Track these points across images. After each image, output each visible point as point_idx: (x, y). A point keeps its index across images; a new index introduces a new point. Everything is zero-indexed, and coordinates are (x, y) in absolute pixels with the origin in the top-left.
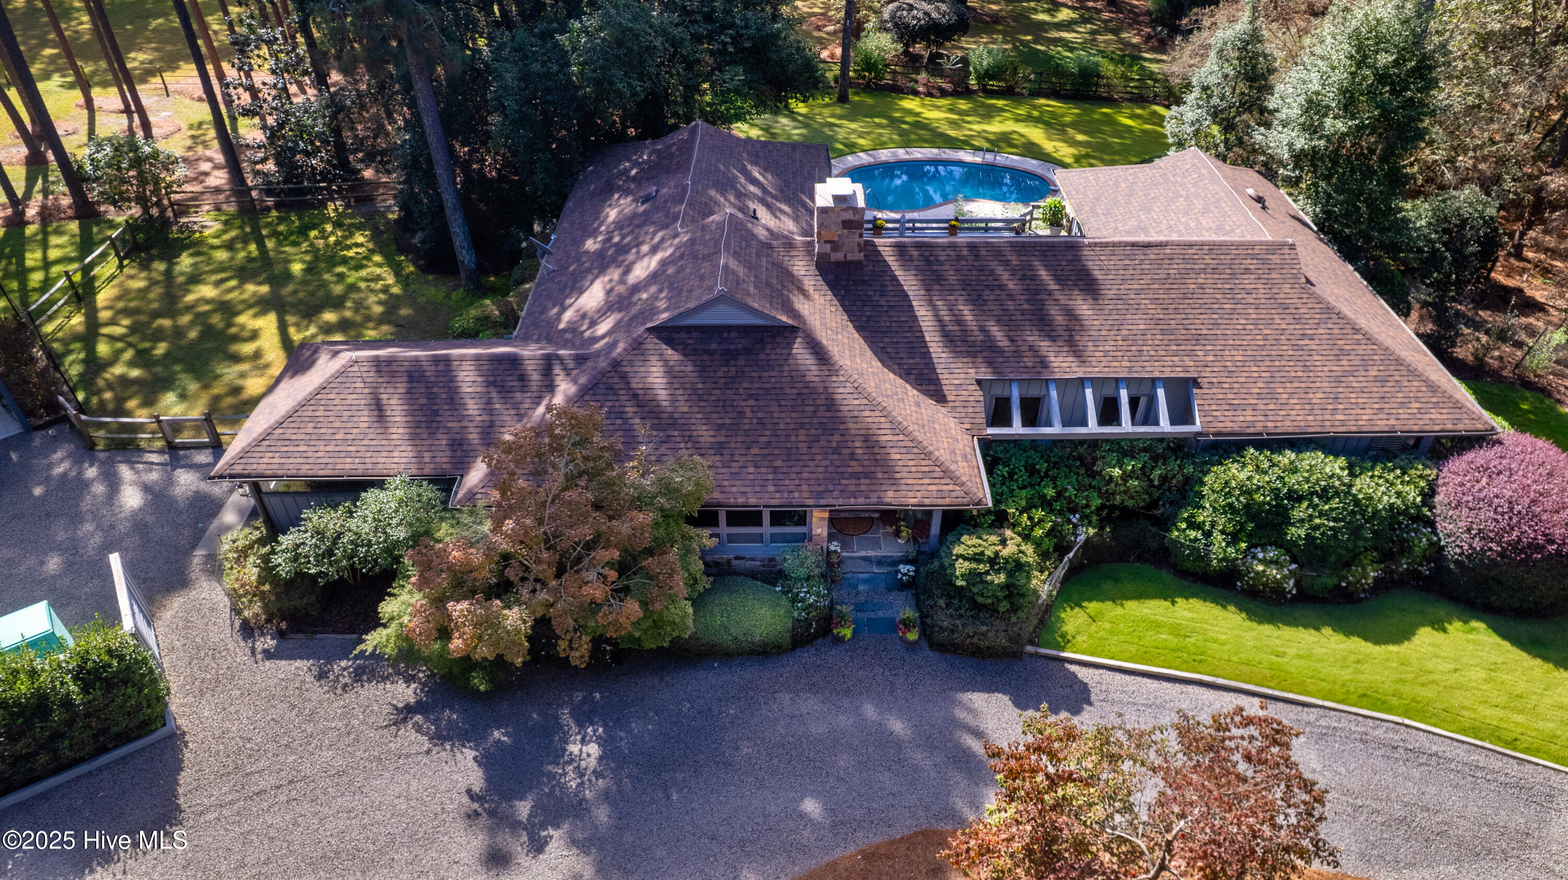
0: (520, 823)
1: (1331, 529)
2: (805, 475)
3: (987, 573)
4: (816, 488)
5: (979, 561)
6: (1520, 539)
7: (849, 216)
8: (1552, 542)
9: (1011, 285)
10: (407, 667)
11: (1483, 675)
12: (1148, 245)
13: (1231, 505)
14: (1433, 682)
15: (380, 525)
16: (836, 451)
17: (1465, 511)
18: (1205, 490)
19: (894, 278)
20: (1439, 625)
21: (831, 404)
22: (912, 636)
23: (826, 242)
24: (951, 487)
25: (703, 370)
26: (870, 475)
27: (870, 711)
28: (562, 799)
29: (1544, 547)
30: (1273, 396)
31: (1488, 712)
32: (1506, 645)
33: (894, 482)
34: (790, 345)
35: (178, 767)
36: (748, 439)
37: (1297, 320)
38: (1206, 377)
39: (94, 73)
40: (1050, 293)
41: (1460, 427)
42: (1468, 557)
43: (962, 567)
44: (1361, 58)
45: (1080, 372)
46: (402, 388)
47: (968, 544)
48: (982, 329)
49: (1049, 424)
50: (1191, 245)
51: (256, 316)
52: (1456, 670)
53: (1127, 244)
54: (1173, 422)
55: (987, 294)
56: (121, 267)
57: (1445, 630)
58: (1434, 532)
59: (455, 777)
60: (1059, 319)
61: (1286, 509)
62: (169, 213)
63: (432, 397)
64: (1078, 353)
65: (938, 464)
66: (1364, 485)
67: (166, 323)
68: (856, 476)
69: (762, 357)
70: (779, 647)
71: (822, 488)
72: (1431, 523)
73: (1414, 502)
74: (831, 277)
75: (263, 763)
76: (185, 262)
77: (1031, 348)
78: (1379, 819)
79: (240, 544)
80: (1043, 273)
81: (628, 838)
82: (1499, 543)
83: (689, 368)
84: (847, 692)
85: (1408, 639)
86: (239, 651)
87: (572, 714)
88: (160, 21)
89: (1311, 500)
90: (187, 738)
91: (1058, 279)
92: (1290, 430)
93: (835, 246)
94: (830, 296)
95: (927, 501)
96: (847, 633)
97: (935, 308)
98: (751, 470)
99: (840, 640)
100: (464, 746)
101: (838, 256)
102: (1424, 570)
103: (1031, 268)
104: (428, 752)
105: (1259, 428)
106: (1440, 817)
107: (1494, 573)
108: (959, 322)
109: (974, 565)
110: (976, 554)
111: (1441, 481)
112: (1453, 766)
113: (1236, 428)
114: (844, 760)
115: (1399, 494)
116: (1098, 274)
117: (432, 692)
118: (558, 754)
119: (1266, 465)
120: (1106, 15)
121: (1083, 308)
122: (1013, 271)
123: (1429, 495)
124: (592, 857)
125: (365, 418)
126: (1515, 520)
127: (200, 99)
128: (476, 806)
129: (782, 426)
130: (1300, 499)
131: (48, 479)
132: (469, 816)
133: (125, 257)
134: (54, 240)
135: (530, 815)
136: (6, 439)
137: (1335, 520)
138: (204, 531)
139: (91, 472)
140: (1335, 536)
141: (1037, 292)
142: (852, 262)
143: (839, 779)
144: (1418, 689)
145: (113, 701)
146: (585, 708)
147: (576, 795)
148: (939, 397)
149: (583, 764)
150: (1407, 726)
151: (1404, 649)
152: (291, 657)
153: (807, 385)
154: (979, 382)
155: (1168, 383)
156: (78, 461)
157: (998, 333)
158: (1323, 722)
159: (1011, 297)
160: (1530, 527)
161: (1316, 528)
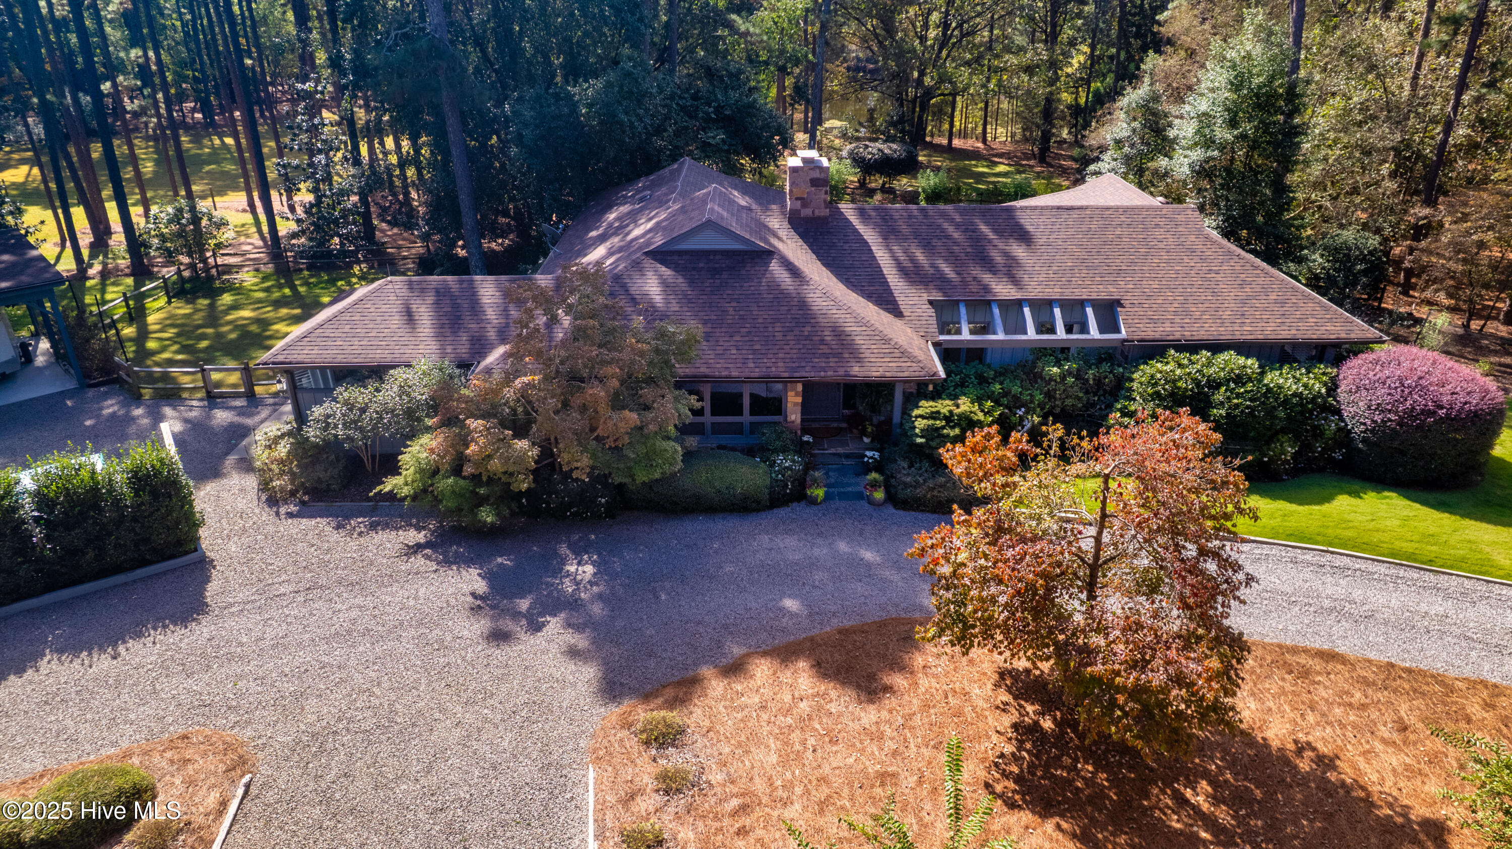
0: (520, 612)
1: (1248, 407)
2: (781, 355)
3: (943, 427)
4: (790, 365)
5: (935, 419)
6: (1413, 408)
7: (816, 174)
8: (1442, 407)
9: (956, 235)
10: (419, 521)
11: (1398, 522)
12: (1071, 208)
13: (1157, 393)
14: (1353, 527)
15: (403, 391)
16: (807, 338)
17: (1364, 393)
18: (1135, 385)
19: (856, 231)
20: (1356, 494)
21: (803, 305)
22: (879, 495)
23: (797, 199)
24: (909, 364)
25: (691, 282)
26: (838, 355)
27: (843, 546)
28: (559, 598)
29: (1435, 413)
30: (1188, 313)
31: (1404, 545)
32: (1418, 506)
33: (859, 360)
34: (767, 264)
35: (208, 579)
36: (730, 330)
37: (1203, 260)
38: (1127, 299)
39: (153, 198)
40: (990, 241)
41: (1353, 336)
42: (1373, 431)
43: (920, 424)
44: (1236, 85)
45: (1019, 296)
46: (430, 300)
47: (926, 407)
48: (933, 266)
49: (995, 333)
50: (1108, 208)
51: (288, 325)
52: (1373, 520)
53: (1053, 208)
54: (1102, 331)
55: (935, 242)
56: (169, 302)
57: (1361, 498)
58: (1342, 419)
59: (460, 585)
60: (999, 259)
61: (1207, 395)
62: (214, 271)
63: (456, 307)
64: (1016, 282)
65: (897, 347)
66: (1273, 378)
67: (210, 331)
68: (826, 356)
69: (744, 272)
70: (758, 502)
71: (796, 364)
72: (1338, 412)
73: (1319, 392)
74: (801, 230)
75: (284, 577)
76: (227, 299)
77: (975, 279)
78: (1312, 609)
79: (271, 434)
80: (983, 228)
81: (619, 624)
82: (1396, 413)
83: (681, 280)
84: (820, 534)
85: (1329, 502)
86: (266, 515)
87: (569, 547)
88: (213, 166)
89: (1228, 385)
90: (215, 563)
91: (995, 231)
92: (1205, 337)
93: (804, 202)
94: (801, 242)
95: (888, 374)
96: (820, 493)
97: (891, 251)
98: (734, 352)
99: (813, 501)
100: (469, 567)
101: (806, 212)
102: (1338, 456)
103: (973, 224)
104: (436, 571)
105: (1177, 336)
106: (1366, 607)
107: (1396, 444)
108: (913, 260)
109: (931, 422)
110: (932, 413)
111: (1341, 377)
112: (1376, 576)
113: (1157, 336)
114: (818, 576)
115: (1305, 386)
116: (1030, 228)
117: (441, 535)
118: (558, 571)
119: (1186, 362)
120: (1038, 169)
121: (1019, 251)
122: (957, 226)
123: (1333, 387)
124: (587, 634)
125: (396, 321)
126: (1407, 391)
127: (244, 211)
128: (479, 602)
129: (760, 321)
130: (1218, 386)
131: (98, 416)
132: (472, 609)
133: (174, 297)
134: (110, 289)
135: (529, 608)
136: (62, 392)
137: (1250, 400)
138: (236, 445)
139: (138, 412)
140: (1251, 414)
141: (978, 240)
142: (819, 217)
143: (814, 587)
144: (1339, 531)
145: (158, 510)
146: (581, 544)
147: (572, 596)
148: (897, 312)
149: (579, 577)
150: (1332, 553)
151: (1326, 508)
152: (312, 516)
153: (782, 292)
154: (931, 302)
155: (1095, 304)
156: (126, 404)
157: (947, 270)
158: (1256, 551)
159: (955, 243)
160: (1420, 396)
161: (1237, 406)
